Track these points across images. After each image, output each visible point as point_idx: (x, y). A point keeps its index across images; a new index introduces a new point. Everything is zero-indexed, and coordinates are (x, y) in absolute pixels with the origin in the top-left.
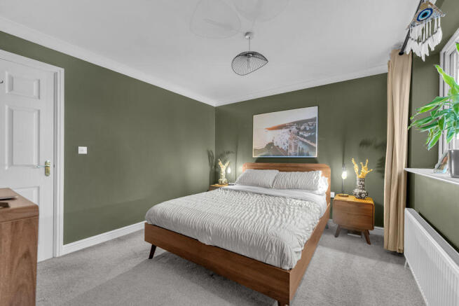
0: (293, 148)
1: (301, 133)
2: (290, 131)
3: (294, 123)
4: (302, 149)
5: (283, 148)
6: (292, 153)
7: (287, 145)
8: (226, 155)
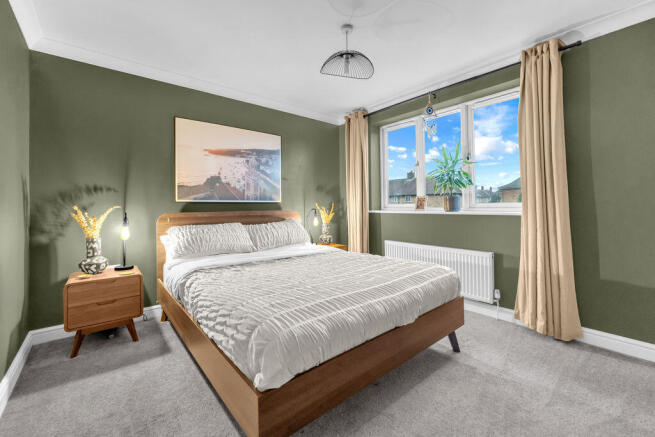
0: (252, 189)
1: (262, 168)
2: (248, 161)
3: (253, 151)
4: (264, 190)
5: (238, 187)
6: (251, 196)
7: (243, 182)
8: (85, 195)
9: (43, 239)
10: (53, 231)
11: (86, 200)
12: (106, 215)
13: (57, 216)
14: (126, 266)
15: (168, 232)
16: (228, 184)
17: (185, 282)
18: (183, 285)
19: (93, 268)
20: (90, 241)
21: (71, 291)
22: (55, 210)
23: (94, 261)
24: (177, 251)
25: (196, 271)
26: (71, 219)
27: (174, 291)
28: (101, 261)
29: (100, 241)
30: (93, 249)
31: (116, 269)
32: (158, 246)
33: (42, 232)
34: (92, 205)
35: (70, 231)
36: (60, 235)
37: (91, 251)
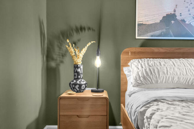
8: (75, 34)
9: (53, 64)
10: (58, 59)
11: (76, 37)
12: (86, 48)
13: (60, 48)
14: (99, 90)
15: (129, 64)
16: (183, 21)
17: (145, 111)
18: (143, 113)
19: (77, 87)
20: (76, 67)
21: (62, 102)
22: (59, 44)
23: (78, 82)
24: (136, 80)
25: (155, 100)
26: (67, 51)
27: (133, 118)
28: (82, 83)
29: (82, 67)
30: (78, 74)
31: (92, 91)
32: (122, 76)
33: (53, 59)
34: (79, 40)
35: (67, 60)
36: (62, 62)
37: (76, 74)
